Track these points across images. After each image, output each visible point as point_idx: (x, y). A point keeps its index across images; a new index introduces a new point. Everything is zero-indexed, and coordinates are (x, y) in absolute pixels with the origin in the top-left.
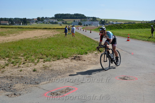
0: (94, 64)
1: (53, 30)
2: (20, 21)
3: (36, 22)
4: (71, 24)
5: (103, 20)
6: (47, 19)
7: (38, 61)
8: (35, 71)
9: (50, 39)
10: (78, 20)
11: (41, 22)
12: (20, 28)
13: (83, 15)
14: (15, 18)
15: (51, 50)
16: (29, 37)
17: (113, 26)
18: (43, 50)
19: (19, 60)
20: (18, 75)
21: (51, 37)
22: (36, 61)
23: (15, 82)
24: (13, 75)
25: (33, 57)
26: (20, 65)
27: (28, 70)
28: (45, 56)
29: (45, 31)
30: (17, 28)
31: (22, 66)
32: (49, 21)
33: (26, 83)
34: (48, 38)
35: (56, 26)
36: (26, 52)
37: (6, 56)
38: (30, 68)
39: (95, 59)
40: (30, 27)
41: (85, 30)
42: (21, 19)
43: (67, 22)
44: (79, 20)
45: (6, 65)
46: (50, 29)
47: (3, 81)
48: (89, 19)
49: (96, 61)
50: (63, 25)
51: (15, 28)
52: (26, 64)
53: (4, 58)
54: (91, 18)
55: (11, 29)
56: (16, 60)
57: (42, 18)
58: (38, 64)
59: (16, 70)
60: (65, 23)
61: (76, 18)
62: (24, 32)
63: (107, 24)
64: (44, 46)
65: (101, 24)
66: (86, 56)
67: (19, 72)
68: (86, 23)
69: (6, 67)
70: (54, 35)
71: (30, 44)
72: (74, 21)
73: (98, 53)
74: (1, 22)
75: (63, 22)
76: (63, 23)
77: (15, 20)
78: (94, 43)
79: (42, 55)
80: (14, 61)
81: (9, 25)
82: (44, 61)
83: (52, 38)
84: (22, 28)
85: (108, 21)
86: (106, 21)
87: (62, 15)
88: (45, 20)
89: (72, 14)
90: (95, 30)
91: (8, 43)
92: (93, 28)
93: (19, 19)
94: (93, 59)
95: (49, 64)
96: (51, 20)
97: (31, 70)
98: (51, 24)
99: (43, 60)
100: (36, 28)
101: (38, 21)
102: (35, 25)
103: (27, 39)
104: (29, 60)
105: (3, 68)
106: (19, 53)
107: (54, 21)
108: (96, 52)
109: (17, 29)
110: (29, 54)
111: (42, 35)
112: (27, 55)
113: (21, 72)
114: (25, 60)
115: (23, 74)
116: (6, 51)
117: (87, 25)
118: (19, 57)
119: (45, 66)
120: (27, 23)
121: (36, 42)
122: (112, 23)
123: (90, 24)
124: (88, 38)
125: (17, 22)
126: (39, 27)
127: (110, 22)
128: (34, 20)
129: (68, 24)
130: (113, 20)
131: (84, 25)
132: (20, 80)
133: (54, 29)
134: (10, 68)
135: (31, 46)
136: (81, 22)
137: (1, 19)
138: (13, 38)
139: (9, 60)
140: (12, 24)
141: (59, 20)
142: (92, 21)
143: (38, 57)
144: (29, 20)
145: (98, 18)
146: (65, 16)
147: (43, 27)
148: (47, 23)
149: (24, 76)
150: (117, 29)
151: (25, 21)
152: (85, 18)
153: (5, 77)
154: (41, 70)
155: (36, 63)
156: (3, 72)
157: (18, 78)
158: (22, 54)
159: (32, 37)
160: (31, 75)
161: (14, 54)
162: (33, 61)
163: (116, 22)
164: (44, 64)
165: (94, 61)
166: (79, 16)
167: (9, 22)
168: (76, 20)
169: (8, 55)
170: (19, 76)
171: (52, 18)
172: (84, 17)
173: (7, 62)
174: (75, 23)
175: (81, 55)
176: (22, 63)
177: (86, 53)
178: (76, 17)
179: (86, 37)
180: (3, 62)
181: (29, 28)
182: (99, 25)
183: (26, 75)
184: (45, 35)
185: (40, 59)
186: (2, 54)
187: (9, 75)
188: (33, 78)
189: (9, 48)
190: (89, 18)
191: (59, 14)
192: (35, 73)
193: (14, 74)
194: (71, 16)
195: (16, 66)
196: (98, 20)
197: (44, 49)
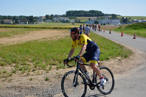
0: (117, 73)
1: (64, 31)
2: (26, 20)
3: (44, 20)
4: (86, 22)
5: (125, 18)
6: (57, 17)
7: (50, 68)
8: (47, 80)
9: (62, 41)
10: (93, 18)
11: (50, 20)
12: (26, 27)
13: (100, 12)
14: (20, 16)
15: (64, 54)
16: (37, 39)
17: (138, 25)
18: (54, 55)
19: (28, 67)
20: (28, 84)
21: (62, 38)
22: (48, 68)
23: (25, 93)
24: (22, 85)
25: (43, 62)
26: (29, 73)
27: (40, 78)
28: (57, 62)
29: (55, 31)
30: (23, 27)
31: (32, 73)
32: (59, 19)
33: (38, 95)
34: (59, 40)
35: (67, 26)
36: (36, 57)
37: (12, 62)
38: (42, 76)
39: (118, 67)
40: (37, 26)
41: (103, 31)
42: (27, 17)
43: (81, 20)
44: (95, 18)
45: (13, 73)
46: (61, 28)
47: (10, 92)
48: (108, 17)
49: (121, 68)
50: (75, 24)
51: (21, 27)
52: (37, 71)
53: (10, 64)
54: (110, 15)
55: (16, 29)
56: (24, 66)
57: (51, 15)
58: (50, 71)
59: (25, 78)
60: (78, 21)
61: (92, 16)
62: (31, 33)
63: (130, 22)
64: (56, 50)
65: (123, 23)
66: (108, 63)
67: (29, 81)
68: (104, 21)
69: (13, 75)
70: (65, 37)
71: (39, 47)
72: (89, 19)
73: (123, 59)
74: (4, 21)
75: (76, 20)
76: (76, 22)
77: (19, 18)
78: (116, 46)
79: (54, 60)
80: (23, 68)
81: (13, 24)
82: (57, 68)
83: (64, 40)
84: (28, 27)
85: (131, 19)
86: (129, 19)
87: (75, 12)
88: (55, 19)
89: (87, 11)
90: (116, 30)
91: (14, 46)
92: (113, 28)
93: (24, 17)
94: (116, 66)
95: (64, 72)
96: (62, 19)
97: (42, 79)
98: (62, 23)
99: (55, 67)
100: (45, 28)
101: (46, 19)
102: (42, 24)
103: (34, 40)
104: (40, 66)
105: (10, 76)
106: (27, 58)
107: (66, 19)
108: (119, 58)
109: (23, 29)
110: (38, 59)
111: (52, 36)
112: (36, 60)
113: (32, 81)
114: (34, 66)
115: (34, 84)
116: (12, 55)
117: (105, 24)
118: (27, 63)
119: (59, 74)
120: (34, 22)
121: (45, 44)
122: (137, 21)
123: (108, 23)
124: (107, 39)
125: (23, 21)
126: (48, 27)
127: (134, 20)
128: (42, 18)
129: (82, 23)
130: (138, 18)
131: (102, 24)
132: (30, 91)
133: (66, 28)
134: (18, 76)
135: (40, 50)
136: (98, 20)
137: (5, 17)
138: (19, 40)
139: (16, 67)
140: (17, 22)
141: (71, 19)
142: (111, 19)
143: (49, 62)
144: (36, 18)
145: (119, 15)
146: (78, 13)
147: (53, 27)
148: (56, 22)
149: (34, 86)
150: (143, 29)
151: (31, 19)
152: (103, 15)
153: (12, 87)
154: (54, 79)
155: (48, 70)
156: (10, 81)
157: (28, 88)
158: (30, 60)
159: (40, 38)
160: (43, 85)
161: (21, 59)
162: (44, 68)
163: (142, 20)
164: (57, 71)
165: (118, 69)
166: (95, 13)
167: (13, 21)
168: (91, 18)
169: (15, 60)
170: (29, 86)
171: (63, 16)
172: (101, 14)
173: (14, 68)
174: (91, 21)
175: (101, 62)
176: (32, 70)
177: (108, 59)
178: (92, 14)
179: (104, 38)
180: (9, 69)
181: (36, 28)
182: (120, 24)
183: (37, 85)
184: (55, 36)
185: (52, 66)
186: (8, 59)
187: (17, 84)
188: (45, 89)
189: (15, 52)
190: (107, 15)
191: (72, 11)
192: (47, 82)
193: (23, 83)
194: (86, 14)
195: (25, 74)
196: (119, 18)
197: (55, 53)
